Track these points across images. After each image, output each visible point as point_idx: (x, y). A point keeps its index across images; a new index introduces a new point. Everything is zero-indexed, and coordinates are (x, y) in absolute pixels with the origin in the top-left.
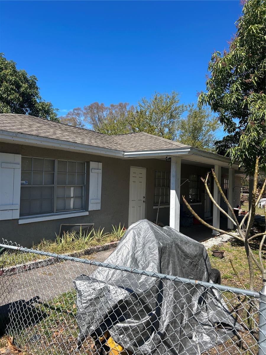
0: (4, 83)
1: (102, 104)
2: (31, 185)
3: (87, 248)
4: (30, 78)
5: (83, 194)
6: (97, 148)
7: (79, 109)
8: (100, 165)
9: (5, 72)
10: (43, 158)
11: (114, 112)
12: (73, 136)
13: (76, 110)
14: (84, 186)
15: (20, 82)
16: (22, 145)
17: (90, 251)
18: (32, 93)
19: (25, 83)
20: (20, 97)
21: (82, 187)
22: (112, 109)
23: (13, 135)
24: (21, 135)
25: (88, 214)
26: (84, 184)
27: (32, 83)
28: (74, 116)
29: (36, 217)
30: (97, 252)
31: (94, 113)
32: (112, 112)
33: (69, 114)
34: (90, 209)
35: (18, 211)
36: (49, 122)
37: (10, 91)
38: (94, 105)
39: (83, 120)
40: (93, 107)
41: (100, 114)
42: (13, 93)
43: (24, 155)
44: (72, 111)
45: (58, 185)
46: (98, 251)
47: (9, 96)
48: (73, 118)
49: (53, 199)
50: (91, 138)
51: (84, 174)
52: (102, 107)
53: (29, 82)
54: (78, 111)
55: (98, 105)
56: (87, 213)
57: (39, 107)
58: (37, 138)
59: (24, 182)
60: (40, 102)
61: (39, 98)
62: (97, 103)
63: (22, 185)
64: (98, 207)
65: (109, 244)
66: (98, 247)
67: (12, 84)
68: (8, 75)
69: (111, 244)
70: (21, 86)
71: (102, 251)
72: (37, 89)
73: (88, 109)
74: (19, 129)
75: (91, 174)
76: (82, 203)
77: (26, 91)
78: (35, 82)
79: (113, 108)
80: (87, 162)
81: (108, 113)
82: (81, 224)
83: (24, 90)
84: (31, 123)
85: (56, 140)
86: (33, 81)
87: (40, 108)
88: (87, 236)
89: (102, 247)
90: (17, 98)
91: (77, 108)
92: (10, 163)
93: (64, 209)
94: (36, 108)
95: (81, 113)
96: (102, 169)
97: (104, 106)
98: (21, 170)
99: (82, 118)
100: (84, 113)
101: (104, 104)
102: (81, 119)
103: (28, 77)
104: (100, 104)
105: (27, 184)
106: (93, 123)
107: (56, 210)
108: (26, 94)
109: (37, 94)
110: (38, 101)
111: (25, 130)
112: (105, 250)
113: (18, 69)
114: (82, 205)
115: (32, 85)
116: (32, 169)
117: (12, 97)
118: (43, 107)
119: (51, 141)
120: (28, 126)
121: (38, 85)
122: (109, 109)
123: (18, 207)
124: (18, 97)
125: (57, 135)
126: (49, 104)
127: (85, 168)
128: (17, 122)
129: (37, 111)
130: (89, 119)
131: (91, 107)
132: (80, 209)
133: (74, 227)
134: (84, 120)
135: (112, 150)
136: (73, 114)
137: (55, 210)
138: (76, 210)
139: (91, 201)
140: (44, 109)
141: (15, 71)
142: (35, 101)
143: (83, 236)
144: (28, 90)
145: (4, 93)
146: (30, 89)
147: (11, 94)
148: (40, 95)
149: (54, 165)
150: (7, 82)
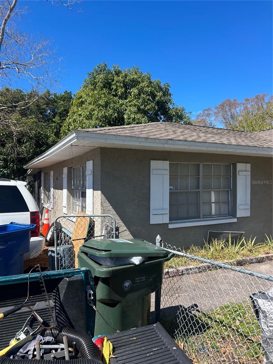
0: (141, 96)
1: (235, 100)
2: (178, 190)
3: (239, 258)
4: (163, 86)
5: (230, 199)
6: (247, 148)
7: (209, 109)
8: (249, 165)
9: (142, 85)
10: (188, 163)
11: (249, 106)
12: (217, 137)
13: (206, 110)
14: (230, 190)
15: (155, 92)
16: (170, 151)
17: (242, 262)
18: (166, 101)
19: (159, 92)
20: (155, 106)
21: (228, 191)
22: (247, 104)
23: (164, 142)
24: (171, 142)
25: (237, 221)
26: (230, 188)
27: (165, 90)
28: (204, 118)
29: (184, 222)
30: (250, 264)
31: (226, 111)
32: (246, 107)
33: (198, 116)
34: (239, 215)
35: (168, 216)
36: (187, 126)
37: (147, 102)
38: (226, 102)
39: (213, 120)
40: (225, 105)
41: (233, 111)
42: (150, 103)
43: (171, 161)
44: (202, 113)
45: (203, 190)
46: (252, 263)
47: (146, 107)
48: (203, 120)
49: (199, 204)
50: (235, 137)
51: (231, 177)
52: (235, 103)
53: (163, 90)
54: (208, 111)
55: (230, 101)
56: (235, 220)
57: (172, 113)
58: (185, 143)
59: (172, 187)
60: (173, 108)
61: (173, 104)
62: (229, 99)
63: (170, 191)
64: (247, 214)
65: (264, 256)
66: (251, 258)
67: (149, 95)
68: (145, 87)
69: (266, 257)
70: (156, 96)
71: (256, 263)
72: (170, 95)
73: (219, 107)
74: (167, 136)
75: (238, 176)
76: (229, 208)
77: (161, 99)
78: (168, 89)
79: (248, 102)
80: (233, 164)
81: (242, 108)
82: (230, 232)
83: (159, 99)
84: (173, 129)
85: (203, 143)
86: (166, 89)
87: (174, 114)
88: (238, 245)
89: (255, 259)
90: (153, 108)
91: (207, 108)
92: (160, 169)
93: (211, 215)
94: (170, 114)
95: (212, 112)
96: (250, 171)
97: (237, 102)
98: (169, 175)
99: (213, 118)
100: (215, 113)
101: (237, 100)
102: (212, 120)
103: (162, 85)
104: (232, 101)
105: (174, 189)
106: (225, 121)
107: (203, 216)
108: (160, 102)
109: (171, 101)
110: (171, 107)
111: (172, 136)
112: (259, 262)
113: (153, 80)
114: (229, 211)
115: (166, 93)
116: (179, 174)
117: (148, 107)
118: (176, 113)
119: (198, 144)
120: (173, 132)
121: (171, 91)
122: (244, 104)
123: (167, 212)
124: (154, 106)
125: (203, 138)
126: (181, 108)
127: (231, 170)
128: (162, 129)
129: (171, 117)
130: (220, 118)
131: (222, 106)
132: (227, 215)
133: (222, 235)
134: (215, 120)
135: (264, 149)
136: (203, 116)
137: (201, 216)
138: (222, 216)
139: (239, 207)
140: (178, 114)
141: (151, 83)
142: (169, 107)
143: (232, 244)
144: (163, 98)
145: (142, 105)
146: (164, 97)
147: (147, 105)
148: (173, 101)
149: (199, 170)
150: (144, 94)
